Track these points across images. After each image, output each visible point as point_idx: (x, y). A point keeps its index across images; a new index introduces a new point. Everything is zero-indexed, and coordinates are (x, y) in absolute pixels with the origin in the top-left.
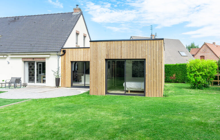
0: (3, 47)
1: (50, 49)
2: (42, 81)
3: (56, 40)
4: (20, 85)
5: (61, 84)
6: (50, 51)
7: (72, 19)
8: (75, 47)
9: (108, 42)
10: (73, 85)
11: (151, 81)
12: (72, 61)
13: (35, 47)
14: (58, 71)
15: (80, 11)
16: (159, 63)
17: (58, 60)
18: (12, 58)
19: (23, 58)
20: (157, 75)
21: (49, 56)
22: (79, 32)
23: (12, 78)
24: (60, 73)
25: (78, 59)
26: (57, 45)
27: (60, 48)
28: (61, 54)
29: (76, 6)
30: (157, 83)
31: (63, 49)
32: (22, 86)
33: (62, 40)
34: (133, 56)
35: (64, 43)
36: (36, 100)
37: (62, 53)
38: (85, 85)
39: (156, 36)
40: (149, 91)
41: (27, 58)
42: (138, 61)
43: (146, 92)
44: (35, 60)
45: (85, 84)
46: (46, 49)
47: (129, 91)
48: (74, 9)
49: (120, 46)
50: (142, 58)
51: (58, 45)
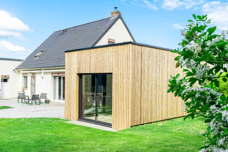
7: (106, 25)
16: (126, 79)
19: (52, 73)
22: (114, 40)
30: (124, 109)
48: (111, 13)
49: (89, 56)
50: (109, 72)
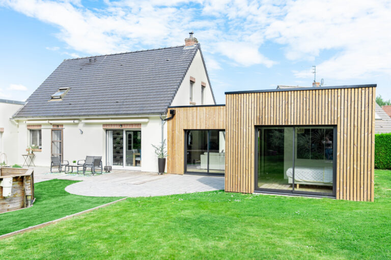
0: (73, 106)
1: (149, 108)
2: (134, 162)
3: (158, 93)
4: (100, 169)
5: (168, 168)
6: (148, 111)
7: (184, 57)
8: (189, 105)
9: (261, 94)
10: (188, 170)
11: (348, 168)
12: (185, 129)
13: (124, 106)
14: (162, 147)
15: (195, 43)
16: (366, 134)
17: (163, 128)
18: (87, 124)
19: (104, 125)
20: (362, 156)
21: (146, 120)
22: (194, 79)
23: (87, 157)
24: (165, 149)
25: (197, 125)
26: (159, 102)
27: (166, 107)
28: (167, 118)
29: (189, 35)
30: (362, 173)
31: (171, 109)
32: (104, 171)
33: (169, 93)
34: (311, 119)
35: (171, 98)
36: (134, 199)
37: (168, 115)
38: (208, 171)
39: (322, 84)
40: (345, 188)
41: (111, 125)
42: (309, 129)
43: (338, 189)
44: (123, 127)
45: (208, 169)
46: (141, 108)
47: (298, 186)
48: (185, 40)
49: (284, 102)
50: (330, 124)
51: (163, 102)
